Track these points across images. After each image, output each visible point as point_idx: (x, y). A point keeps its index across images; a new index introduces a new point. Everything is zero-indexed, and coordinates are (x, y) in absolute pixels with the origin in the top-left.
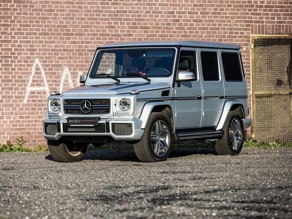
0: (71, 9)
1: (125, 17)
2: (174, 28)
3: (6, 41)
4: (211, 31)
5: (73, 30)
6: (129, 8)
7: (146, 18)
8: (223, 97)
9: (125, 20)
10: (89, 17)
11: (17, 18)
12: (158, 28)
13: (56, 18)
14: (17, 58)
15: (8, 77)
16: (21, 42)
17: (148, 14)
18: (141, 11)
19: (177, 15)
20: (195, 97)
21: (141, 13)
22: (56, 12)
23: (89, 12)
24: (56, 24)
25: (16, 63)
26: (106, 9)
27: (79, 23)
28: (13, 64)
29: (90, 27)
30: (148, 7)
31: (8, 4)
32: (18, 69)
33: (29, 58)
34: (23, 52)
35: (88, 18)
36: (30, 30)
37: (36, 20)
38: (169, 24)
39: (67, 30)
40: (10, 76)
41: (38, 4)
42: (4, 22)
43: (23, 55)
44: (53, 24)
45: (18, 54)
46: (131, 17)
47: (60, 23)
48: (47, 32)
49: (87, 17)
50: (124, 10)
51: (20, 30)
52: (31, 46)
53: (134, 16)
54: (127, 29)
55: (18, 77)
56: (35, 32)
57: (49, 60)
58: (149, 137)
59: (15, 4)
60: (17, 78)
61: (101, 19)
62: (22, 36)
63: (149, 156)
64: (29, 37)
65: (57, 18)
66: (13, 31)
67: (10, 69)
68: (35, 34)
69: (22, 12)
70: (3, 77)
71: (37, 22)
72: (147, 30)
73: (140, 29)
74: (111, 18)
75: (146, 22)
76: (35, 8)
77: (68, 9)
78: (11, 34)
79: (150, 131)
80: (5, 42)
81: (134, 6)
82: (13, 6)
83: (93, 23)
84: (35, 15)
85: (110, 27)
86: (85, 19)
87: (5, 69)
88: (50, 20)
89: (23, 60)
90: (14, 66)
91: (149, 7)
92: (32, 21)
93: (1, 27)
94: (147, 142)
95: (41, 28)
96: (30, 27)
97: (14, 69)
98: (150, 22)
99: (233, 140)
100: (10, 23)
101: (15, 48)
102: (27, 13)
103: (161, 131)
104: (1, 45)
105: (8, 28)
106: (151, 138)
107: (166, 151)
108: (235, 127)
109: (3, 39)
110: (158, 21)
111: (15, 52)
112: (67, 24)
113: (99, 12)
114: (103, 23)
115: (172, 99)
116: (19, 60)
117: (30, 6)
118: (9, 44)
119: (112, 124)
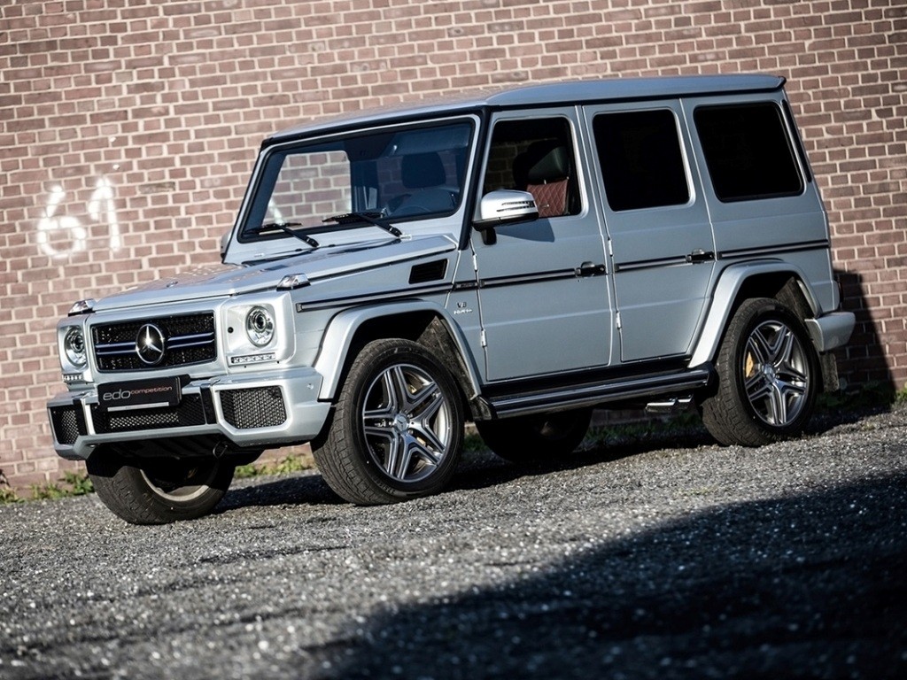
0: (352, 11)
1: (532, 17)
2: (704, 34)
3: (151, 138)
4: (832, 26)
5: (366, 79)
7: (603, 12)
8: (708, 256)
9: (532, 24)
10: (414, 29)
11: (179, 60)
12: (649, 38)
13: (306, 44)
14: (191, 185)
15: (170, 248)
16: (198, 134)
20: (572, 270)
22: (303, 28)
23: (413, 15)
24: (309, 66)
25: (192, 203)
27: (382, 52)
28: (183, 207)
29: (420, 60)
31: (145, 21)
32: (200, 220)
33: (230, 181)
34: (208, 166)
35: (410, 34)
36: (226, 92)
37: (242, 59)
38: (686, 21)
39: (345, 81)
40: (175, 244)
41: (244, 9)
42: (139, 78)
44: (297, 65)
45: (195, 173)
46: (552, 15)
47: (320, 62)
48: (280, 92)
49: (405, 31)
51: (194, 96)
52: (232, 143)
54: (545, 54)
55: (202, 245)
56: (241, 97)
57: (297, 180)
59: (171, 18)
60: (198, 250)
61: (453, 32)
62: (201, 115)
63: (362, 487)
64: (224, 115)
65: (310, 46)
66: (171, 102)
67: (173, 222)
68: (244, 104)
69: (194, 41)
70: (154, 250)
71: (244, 65)
72: (611, 48)
73: (587, 47)
74: (485, 24)
75: (604, 23)
76: (233, 23)
77: (342, 13)
78: (167, 112)
80: (150, 141)
82: (162, 24)
83: (430, 48)
84: (236, 46)
85: (485, 54)
86: (400, 38)
87: (158, 225)
88: (288, 54)
89: (211, 191)
90: (187, 213)
92: (230, 63)
93: (131, 95)
94: (348, 442)
95: (259, 83)
96: (225, 83)
97: (186, 222)
98: (619, 22)
99: (766, 393)
100: (160, 77)
101: (182, 155)
102: (211, 41)
103: (408, 398)
104: (137, 153)
105: (155, 95)
106: (365, 427)
107: (436, 461)
108: (771, 352)
109: (141, 131)
110: (646, 17)
111: (184, 167)
112: (343, 62)
113: (446, 11)
114: (461, 44)
115: (459, 286)
116: (200, 192)
117: (219, 19)
118: (161, 146)
119: (222, 393)
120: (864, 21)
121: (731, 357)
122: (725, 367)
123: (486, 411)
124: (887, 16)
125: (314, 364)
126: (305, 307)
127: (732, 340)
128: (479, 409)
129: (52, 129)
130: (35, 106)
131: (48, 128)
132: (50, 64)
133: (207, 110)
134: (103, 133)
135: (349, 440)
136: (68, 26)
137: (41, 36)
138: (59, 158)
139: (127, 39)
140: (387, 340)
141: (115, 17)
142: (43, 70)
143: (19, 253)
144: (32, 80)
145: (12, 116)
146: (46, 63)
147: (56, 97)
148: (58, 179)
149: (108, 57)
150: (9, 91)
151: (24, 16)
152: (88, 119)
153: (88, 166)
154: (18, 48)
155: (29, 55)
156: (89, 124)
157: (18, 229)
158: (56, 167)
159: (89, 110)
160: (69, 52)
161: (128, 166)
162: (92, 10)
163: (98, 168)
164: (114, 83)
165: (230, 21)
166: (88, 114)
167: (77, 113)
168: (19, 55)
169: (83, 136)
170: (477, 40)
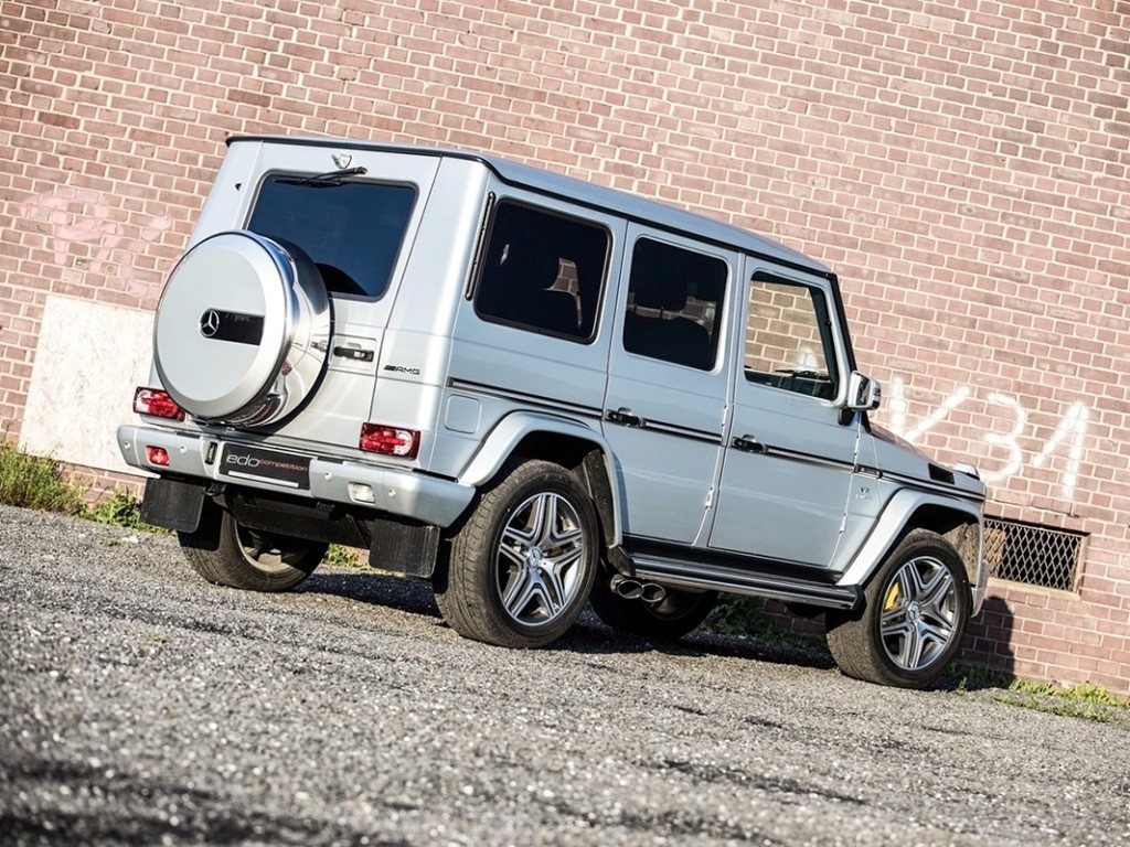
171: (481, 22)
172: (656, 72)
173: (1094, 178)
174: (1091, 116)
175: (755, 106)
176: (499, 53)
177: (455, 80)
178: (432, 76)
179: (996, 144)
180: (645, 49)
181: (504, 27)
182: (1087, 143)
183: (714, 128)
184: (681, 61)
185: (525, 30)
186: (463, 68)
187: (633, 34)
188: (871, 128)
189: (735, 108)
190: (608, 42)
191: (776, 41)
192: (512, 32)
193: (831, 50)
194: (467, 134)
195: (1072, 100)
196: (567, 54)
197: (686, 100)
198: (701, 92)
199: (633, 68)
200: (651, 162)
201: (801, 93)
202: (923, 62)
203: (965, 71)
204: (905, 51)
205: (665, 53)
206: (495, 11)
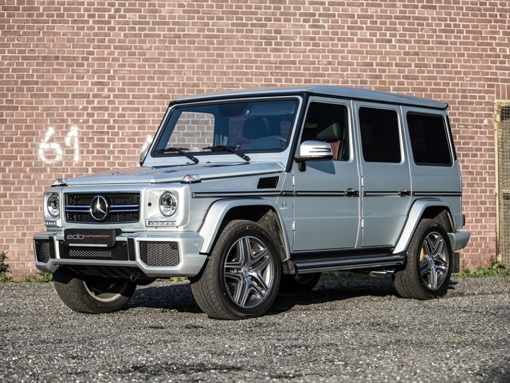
0: (206, 58)
1: (292, 71)
3: (100, 109)
4: (433, 93)
5: (209, 91)
6: (299, 57)
7: (326, 73)
8: (408, 193)
9: (292, 75)
10: (235, 70)
11: (118, 72)
13: (181, 71)
14: (117, 134)
15: (103, 164)
16: (123, 109)
17: (330, 66)
18: (319, 61)
19: (377, 68)
20: (343, 192)
21: (318, 64)
22: (181, 63)
23: (234, 63)
24: (181, 82)
25: (116, 143)
26: (262, 59)
27: (218, 79)
28: (112, 144)
29: (236, 85)
30: (330, 55)
31: (104, 51)
32: (119, 152)
33: (136, 134)
34: (127, 125)
35: (232, 72)
36: (139, 90)
37: (149, 75)
38: (365, 82)
39: (198, 91)
40: (106, 162)
41: (153, 51)
42: (97, 79)
43: (126, 130)
44: (176, 81)
45: (120, 128)
46: (302, 71)
47: (187, 80)
48: (166, 93)
49: (230, 71)
50: (292, 59)
51: (124, 90)
52: (139, 116)
53: (308, 69)
55: (119, 164)
56: (146, 93)
58: (220, 270)
59: (117, 51)
60: (117, 166)
61: (253, 74)
62: (126, 100)
63: (220, 308)
64: (137, 101)
65: (183, 72)
66: (112, 92)
67: (106, 151)
68: (148, 97)
69: (127, 63)
70: (95, 164)
71: (150, 78)
74: (270, 71)
75: (326, 78)
76: (147, 57)
77: (201, 58)
78: (109, 97)
79: (221, 257)
80: (99, 110)
81: (308, 53)
82: (112, 53)
83: (241, 80)
84: (147, 68)
86: (227, 74)
87: (98, 152)
88: (172, 75)
89: (126, 138)
90: (113, 148)
91: (332, 56)
92: (143, 76)
93: (92, 87)
94: (215, 281)
95: (156, 88)
96: (139, 86)
97: (112, 152)
98: (334, 79)
99: (429, 271)
100: (108, 79)
101: (114, 119)
102: (135, 64)
103: (251, 257)
104: (92, 115)
105: (104, 88)
106: (225, 273)
107: (263, 296)
108: (433, 248)
109: (96, 105)
110: (347, 78)
111: (114, 124)
112: (198, 82)
113: (251, 63)
114: (257, 80)
115: (284, 193)
116: (121, 138)
117: (140, 54)
118: (104, 113)
119: (141, 242)
120: (447, 93)
121: (415, 251)
122: (411, 255)
123: (292, 269)
124: (458, 92)
125: (199, 231)
126: (197, 195)
127: (417, 241)
128: (288, 267)
129: (52, 99)
130: (45, 87)
131: (50, 98)
132: (55, 67)
133: (129, 98)
134: (77, 104)
135: (215, 279)
136: (66, 49)
137: (53, 53)
138: (54, 113)
139: (93, 59)
140: (242, 220)
141: (90, 48)
142: (51, 70)
143: (29, 158)
144: (45, 74)
145: (34, 91)
146: (53, 66)
147: (56, 83)
148: (52, 124)
149: (84, 67)
150: (33, 78)
151: (45, 42)
152: (70, 96)
153: (68, 119)
154: (40, 58)
155: (46, 61)
156: (70, 98)
157: (30, 146)
158: (51, 118)
159: (71, 92)
160: (65, 62)
161: (87, 121)
162: (78, 43)
163: (72, 120)
164: (85, 80)
165: (145, 56)
166: (71, 93)
167: (65, 92)
168: (40, 61)
169: (67, 104)
170: (265, 79)
171: (25, 30)
172: (107, 38)
173: (307, 50)
174: (302, 23)
175: (153, 45)
176: (35, 42)
177: (18, 58)
178: (8, 58)
179: (262, 42)
180: (100, 29)
181: (35, 30)
182: (302, 35)
183: (137, 58)
184: (117, 31)
185: (45, 30)
186: (20, 52)
187: (93, 23)
188: (206, 45)
189: (144, 48)
190: (83, 29)
191: (157, 15)
192: (40, 32)
193: (182, 14)
194: (27, 81)
195: (292, 18)
196: (66, 37)
197: (122, 48)
198: (128, 43)
199: (96, 38)
200: (111, 78)
201: (172, 36)
202: (223, 12)
203: (243, 13)
204: (215, 9)
205: (109, 29)
206: (31, 24)
